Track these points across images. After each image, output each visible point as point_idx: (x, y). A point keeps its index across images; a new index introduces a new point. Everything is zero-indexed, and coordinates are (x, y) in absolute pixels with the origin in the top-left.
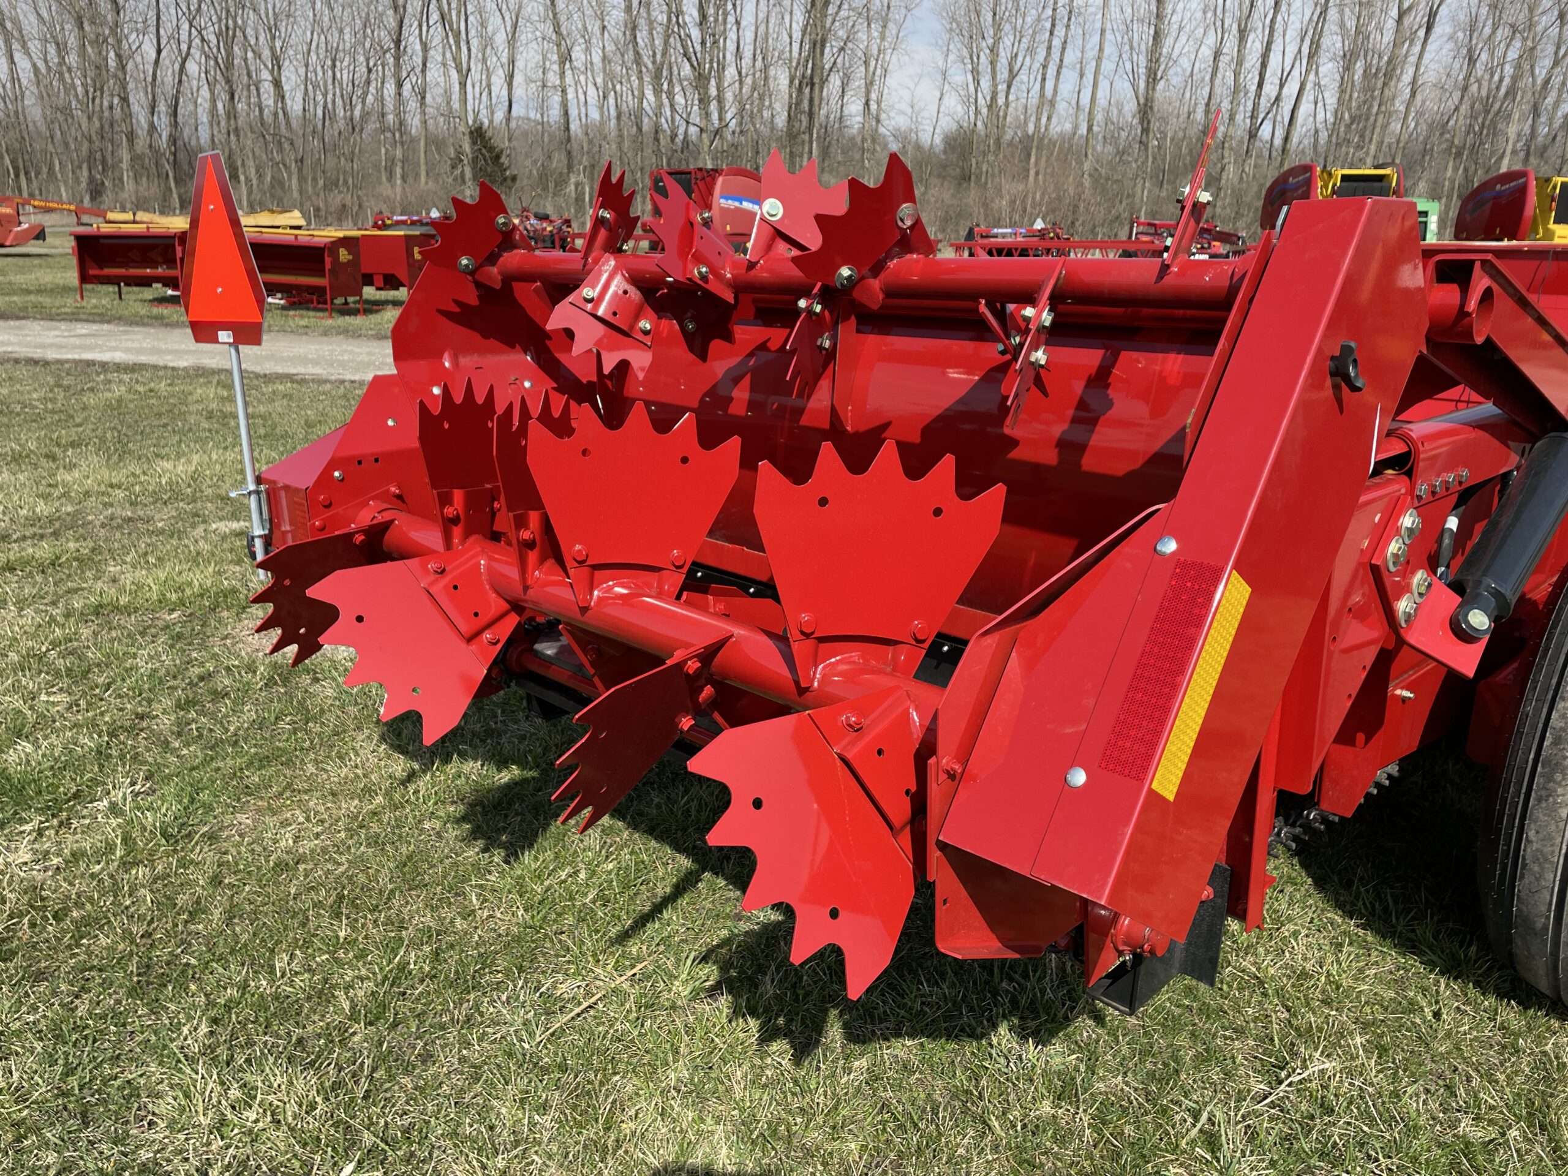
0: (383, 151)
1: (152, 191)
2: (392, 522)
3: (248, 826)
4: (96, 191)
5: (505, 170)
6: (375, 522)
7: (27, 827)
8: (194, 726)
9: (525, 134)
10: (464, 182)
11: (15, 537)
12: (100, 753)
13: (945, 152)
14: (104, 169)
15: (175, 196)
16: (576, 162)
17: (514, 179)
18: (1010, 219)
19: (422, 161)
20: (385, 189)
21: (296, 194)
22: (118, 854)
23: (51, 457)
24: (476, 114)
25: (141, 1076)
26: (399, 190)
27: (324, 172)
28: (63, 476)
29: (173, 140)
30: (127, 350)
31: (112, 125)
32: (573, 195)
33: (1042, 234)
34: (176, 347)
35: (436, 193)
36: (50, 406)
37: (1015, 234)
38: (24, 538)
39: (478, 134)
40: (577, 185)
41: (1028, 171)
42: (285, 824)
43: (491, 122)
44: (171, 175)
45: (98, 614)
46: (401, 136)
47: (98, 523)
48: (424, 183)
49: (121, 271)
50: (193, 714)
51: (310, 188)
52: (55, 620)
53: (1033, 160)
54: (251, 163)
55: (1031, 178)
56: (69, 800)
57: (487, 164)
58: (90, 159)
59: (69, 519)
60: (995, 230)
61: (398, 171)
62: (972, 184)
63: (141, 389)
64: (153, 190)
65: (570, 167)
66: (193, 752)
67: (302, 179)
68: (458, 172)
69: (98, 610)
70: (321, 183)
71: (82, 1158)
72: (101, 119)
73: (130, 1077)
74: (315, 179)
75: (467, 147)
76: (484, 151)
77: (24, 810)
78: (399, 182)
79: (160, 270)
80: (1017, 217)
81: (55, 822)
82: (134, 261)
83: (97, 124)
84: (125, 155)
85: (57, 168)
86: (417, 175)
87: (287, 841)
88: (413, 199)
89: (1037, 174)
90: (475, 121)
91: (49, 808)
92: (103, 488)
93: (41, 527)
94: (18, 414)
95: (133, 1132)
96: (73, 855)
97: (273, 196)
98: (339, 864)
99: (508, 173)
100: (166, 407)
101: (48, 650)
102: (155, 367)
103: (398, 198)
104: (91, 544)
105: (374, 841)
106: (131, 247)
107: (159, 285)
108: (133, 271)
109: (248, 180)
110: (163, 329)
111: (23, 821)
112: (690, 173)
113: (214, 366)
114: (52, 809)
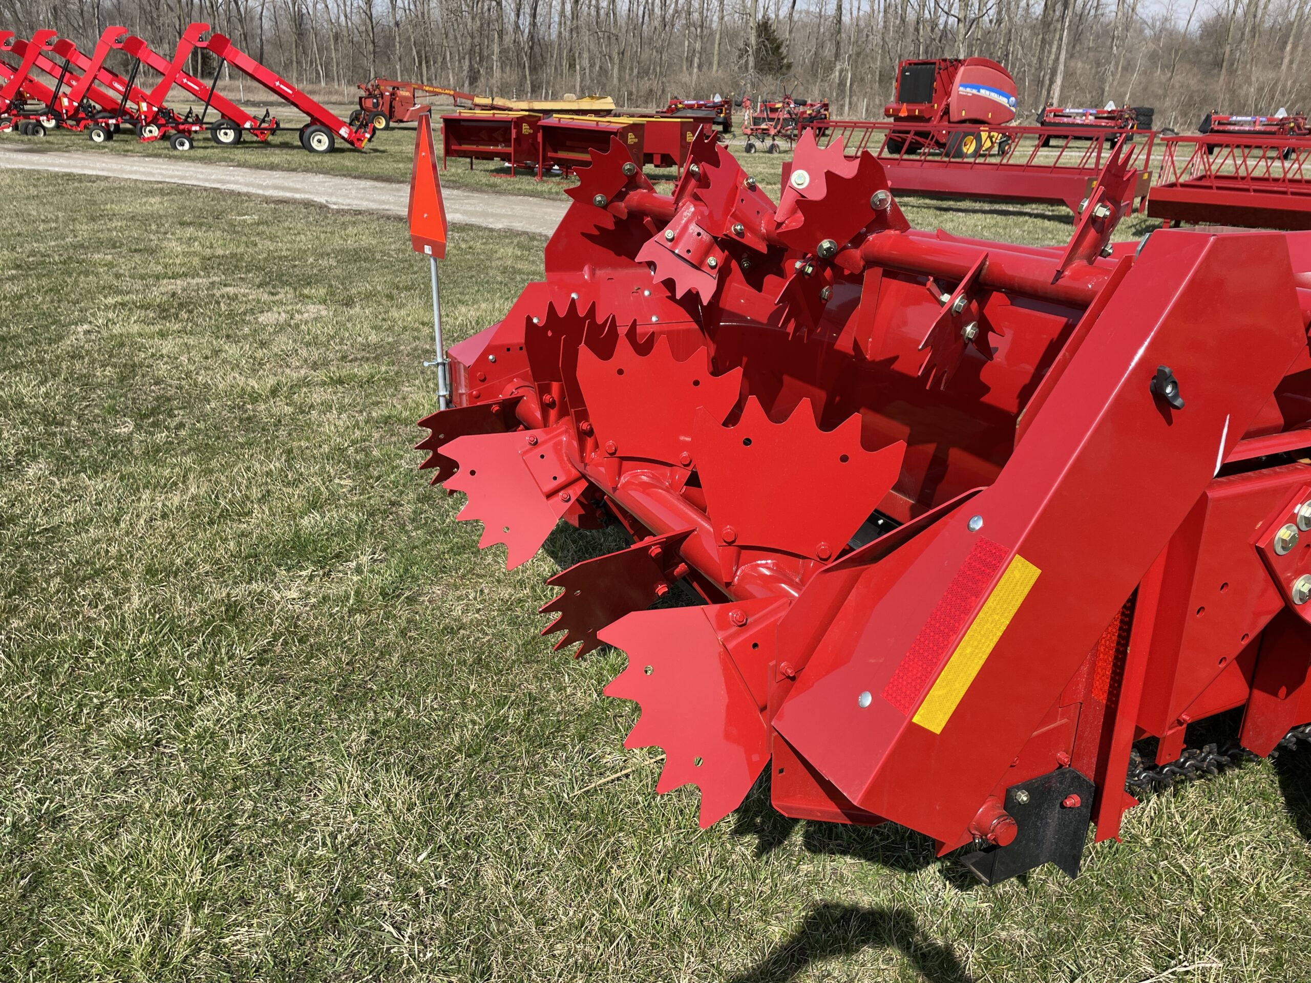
0: (686, 43)
1: (512, 78)
2: (522, 397)
3: (438, 596)
4: (474, 78)
5: (783, 59)
6: (513, 396)
7: (304, 573)
8: (423, 516)
9: (805, 25)
10: (747, 68)
11: (350, 358)
12: (360, 526)
13: (1201, 38)
14: (480, 60)
15: (528, 82)
16: (842, 51)
17: (789, 66)
18: (1256, 106)
19: (716, 52)
20: (685, 77)
21: (615, 81)
22: (351, 602)
23: (390, 297)
24: (766, 9)
25: (319, 761)
26: (695, 76)
27: (638, 62)
28: (394, 313)
29: (532, 36)
30: (465, 213)
31: (489, 24)
32: (837, 81)
33: (1282, 123)
34: (498, 211)
35: (723, 79)
36: (401, 256)
37: (1255, 122)
38: (356, 359)
39: (764, 28)
40: (841, 71)
41: (1282, 59)
42: (459, 598)
43: (777, 16)
44: (527, 65)
45: (386, 423)
46: (702, 31)
47: (406, 352)
48: (716, 72)
49: (473, 147)
50: (426, 507)
51: (627, 76)
52: (358, 425)
53: (1289, 48)
54: (586, 55)
55: (1284, 67)
56: (333, 558)
57: (768, 54)
58: (472, 52)
59: (388, 347)
60: (1234, 118)
61: (696, 60)
62: (1224, 70)
63: (463, 246)
64: (512, 76)
65: (837, 55)
66: (419, 534)
67: (622, 68)
68: (743, 61)
69: (387, 420)
70: (636, 71)
71: (267, 810)
72: (481, 19)
73: (313, 760)
74: (631, 69)
75: (753, 40)
76: (766, 42)
77: (304, 561)
78: (695, 70)
79: (500, 147)
80: (1263, 104)
81: (321, 573)
82: (483, 140)
83: (478, 23)
84: (496, 49)
85: (448, 59)
86: (711, 64)
87: (457, 612)
88: (705, 85)
89: (1291, 62)
90: (763, 17)
91: (319, 561)
92: (417, 325)
93: (369, 352)
94: (378, 261)
95: (303, 798)
96: (324, 598)
97: (599, 83)
98: (487, 634)
99: (785, 61)
100: (477, 262)
101: (349, 446)
102: (479, 228)
103: (694, 83)
104: (396, 368)
105: (513, 622)
106: (481, 129)
107: (498, 159)
108: (482, 148)
109: (583, 69)
110: (494, 195)
111: (302, 568)
112: (934, 63)
113: (520, 229)
114: (321, 563)
